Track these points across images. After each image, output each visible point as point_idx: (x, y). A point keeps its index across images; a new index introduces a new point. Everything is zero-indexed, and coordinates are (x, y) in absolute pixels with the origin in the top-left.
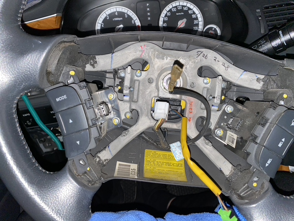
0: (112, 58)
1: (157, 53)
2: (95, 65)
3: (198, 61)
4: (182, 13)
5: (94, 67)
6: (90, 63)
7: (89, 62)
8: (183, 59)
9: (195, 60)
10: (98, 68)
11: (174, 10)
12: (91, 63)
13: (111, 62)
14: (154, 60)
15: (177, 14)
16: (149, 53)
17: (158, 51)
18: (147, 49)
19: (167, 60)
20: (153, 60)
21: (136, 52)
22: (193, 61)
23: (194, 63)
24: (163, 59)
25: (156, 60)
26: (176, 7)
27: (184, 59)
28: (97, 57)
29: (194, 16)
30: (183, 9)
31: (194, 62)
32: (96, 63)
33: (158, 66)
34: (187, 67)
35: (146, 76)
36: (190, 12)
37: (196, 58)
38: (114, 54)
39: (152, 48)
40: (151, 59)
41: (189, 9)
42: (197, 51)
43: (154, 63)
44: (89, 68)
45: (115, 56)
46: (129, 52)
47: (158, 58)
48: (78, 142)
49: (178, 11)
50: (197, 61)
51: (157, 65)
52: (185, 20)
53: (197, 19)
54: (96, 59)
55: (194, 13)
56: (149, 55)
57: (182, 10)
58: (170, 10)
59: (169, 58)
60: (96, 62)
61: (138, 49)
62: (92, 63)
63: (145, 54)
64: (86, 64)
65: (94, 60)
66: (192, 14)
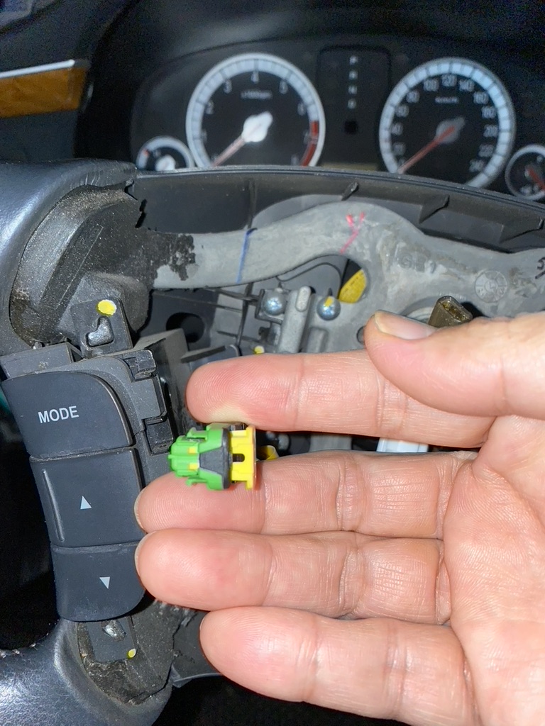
0: (246, 245)
1: (402, 244)
2: (189, 268)
3: (539, 290)
4: (455, 100)
5: (183, 276)
6: (171, 262)
7: (169, 259)
8: (490, 276)
9: (530, 285)
10: (198, 278)
11: (432, 86)
12: (175, 259)
13: (243, 259)
14: (389, 269)
15: (438, 100)
16: (375, 244)
17: (406, 239)
18: (370, 228)
19: (433, 272)
20: (385, 268)
21: (329, 235)
22: (521, 288)
23: (524, 295)
24: (421, 269)
25: (397, 267)
26: (438, 78)
27: (492, 279)
28: (198, 239)
29: (487, 112)
30: (458, 85)
31: (522, 293)
32: (193, 261)
33: (400, 291)
34: (497, 307)
35: (353, 320)
36: (479, 98)
37: (534, 280)
38: (254, 235)
39: (388, 228)
40: (380, 264)
41: (478, 88)
42: (540, 258)
43: (387, 279)
44: (165, 277)
45: (259, 239)
46: (307, 229)
47: (403, 264)
48: (106, 581)
49: (443, 91)
50: (534, 290)
51: (396, 288)
52: (459, 123)
53: (495, 121)
54: (193, 247)
55: (490, 103)
56: (373, 249)
57: (454, 90)
58: (419, 87)
59: (441, 268)
60: (191, 259)
61: (339, 224)
62: (179, 263)
63: (361, 245)
64: (158, 264)
65: (187, 251)
66: (481, 105)
